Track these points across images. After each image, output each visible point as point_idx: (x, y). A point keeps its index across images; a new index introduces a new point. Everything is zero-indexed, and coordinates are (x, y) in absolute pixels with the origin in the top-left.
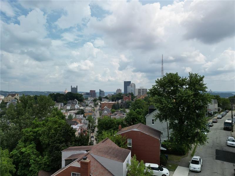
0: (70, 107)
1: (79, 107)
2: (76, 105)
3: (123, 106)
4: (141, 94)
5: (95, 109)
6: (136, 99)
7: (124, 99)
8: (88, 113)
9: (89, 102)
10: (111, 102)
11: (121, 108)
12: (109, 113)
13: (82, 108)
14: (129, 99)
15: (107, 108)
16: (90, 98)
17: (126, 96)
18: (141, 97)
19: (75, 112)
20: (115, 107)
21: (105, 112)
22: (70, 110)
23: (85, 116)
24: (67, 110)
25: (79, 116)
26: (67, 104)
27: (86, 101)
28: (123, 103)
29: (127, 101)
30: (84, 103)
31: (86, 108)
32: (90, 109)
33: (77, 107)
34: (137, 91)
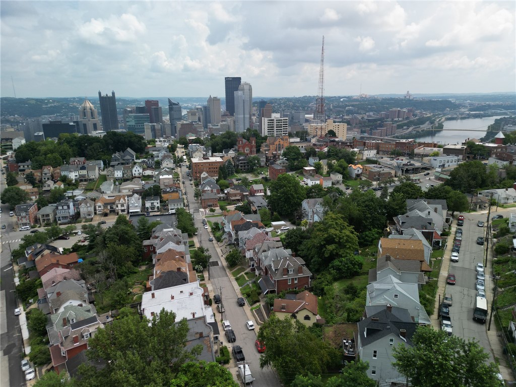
0: (121, 173)
1: (141, 171)
2: (135, 169)
3: (240, 167)
4: (275, 131)
5: (179, 173)
6: (266, 146)
7: (239, 148)
8: (168, 192)
9: (161, 154)
10: (212, 159)
11: (237, 172)
12: (215, 191)
13: (148, 172)
14: (251, 148)
15: (206, 175)
16: (160, 141)
17: (244, 141)
18: (277, 143)
19: (137, 187)
20: (224, 172)
21: (206, 189)
22: (124, 180)
23: (164, 199)
24: (116, 180)
25: (152, 203)
26: (112, 163)
27: (154, 151)
28: (241, 160)
29: (247, 150)
30: (150, 160)
31: (161, 177)
32: (169, 179)
33: (137, 170)
34: (266, 124)
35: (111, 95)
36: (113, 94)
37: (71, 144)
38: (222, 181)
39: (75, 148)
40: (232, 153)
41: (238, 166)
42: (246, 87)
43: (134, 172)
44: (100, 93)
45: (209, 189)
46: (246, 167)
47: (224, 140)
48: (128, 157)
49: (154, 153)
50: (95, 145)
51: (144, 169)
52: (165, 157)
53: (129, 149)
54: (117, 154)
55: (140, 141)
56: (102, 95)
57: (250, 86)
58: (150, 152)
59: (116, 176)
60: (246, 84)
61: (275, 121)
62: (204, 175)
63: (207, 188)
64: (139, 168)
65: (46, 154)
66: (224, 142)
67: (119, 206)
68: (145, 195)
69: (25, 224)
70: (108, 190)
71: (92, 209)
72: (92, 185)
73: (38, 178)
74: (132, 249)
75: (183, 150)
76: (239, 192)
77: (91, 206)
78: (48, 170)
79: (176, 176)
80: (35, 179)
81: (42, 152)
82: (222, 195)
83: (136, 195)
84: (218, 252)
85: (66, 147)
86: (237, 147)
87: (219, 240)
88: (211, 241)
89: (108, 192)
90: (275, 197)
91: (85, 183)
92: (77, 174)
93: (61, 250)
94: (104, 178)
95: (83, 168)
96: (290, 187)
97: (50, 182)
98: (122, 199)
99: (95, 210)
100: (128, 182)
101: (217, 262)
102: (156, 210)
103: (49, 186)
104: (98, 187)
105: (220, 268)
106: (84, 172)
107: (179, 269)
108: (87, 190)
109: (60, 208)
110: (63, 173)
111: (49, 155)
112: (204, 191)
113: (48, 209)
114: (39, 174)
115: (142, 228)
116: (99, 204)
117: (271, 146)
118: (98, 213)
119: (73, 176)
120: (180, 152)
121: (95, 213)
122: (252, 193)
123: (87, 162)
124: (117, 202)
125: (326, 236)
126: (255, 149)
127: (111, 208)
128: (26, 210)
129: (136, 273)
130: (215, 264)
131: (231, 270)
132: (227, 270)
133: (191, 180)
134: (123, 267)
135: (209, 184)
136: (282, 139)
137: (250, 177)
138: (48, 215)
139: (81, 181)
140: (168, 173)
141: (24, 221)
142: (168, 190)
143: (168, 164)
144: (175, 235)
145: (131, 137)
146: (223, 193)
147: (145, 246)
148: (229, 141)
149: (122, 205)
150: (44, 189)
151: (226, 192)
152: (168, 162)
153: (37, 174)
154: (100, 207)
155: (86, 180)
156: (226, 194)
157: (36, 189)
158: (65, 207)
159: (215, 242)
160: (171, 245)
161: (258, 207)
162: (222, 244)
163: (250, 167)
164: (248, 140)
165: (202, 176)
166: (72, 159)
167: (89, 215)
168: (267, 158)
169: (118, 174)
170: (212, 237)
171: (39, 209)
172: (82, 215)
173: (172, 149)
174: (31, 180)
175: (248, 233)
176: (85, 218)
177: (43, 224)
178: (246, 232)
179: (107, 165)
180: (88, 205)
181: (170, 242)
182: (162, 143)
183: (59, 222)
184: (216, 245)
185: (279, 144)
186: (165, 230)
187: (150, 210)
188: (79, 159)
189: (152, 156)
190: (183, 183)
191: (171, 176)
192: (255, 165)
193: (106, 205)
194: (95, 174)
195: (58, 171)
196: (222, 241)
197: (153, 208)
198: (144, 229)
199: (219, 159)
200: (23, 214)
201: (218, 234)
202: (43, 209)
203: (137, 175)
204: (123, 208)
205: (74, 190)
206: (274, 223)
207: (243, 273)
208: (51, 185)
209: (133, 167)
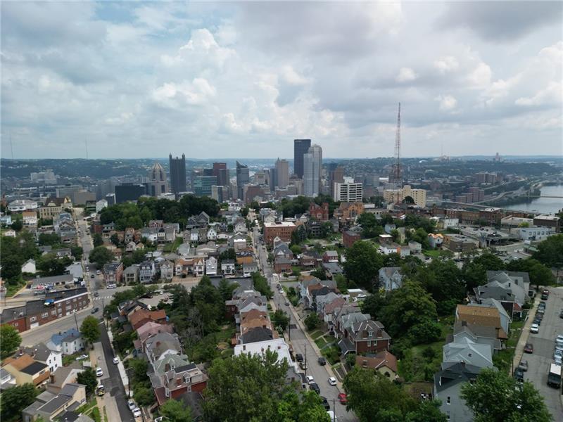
0: (197, 236)
2: (210, 232)
3: (312, 233)
4: (349, 196)
5: (251, 237)
6: (339, 211)
7: (311, 213)
8: (243, 256)
9: (234, 219)
10: (285, 224)
11: (309, 238)
12: (288, 256)
13: (222, 236)
14: (324, 213)
15: (279, 239)
16: (233, 205)
17: (317, 206)
18: (351, 208)
19: (212, 250)
20: (296, 237)
21: (279, 254)
22: (199, 243)
23: (239, 263)
24: (192, 242)
25: (228, 266)
26: (188, 226)
27: (227, 215)
28: (313, 226)
29: (319, 216)
30: (224, 224)
31: (235, 241)
32: (243, 242)
33: (212, 234)
34: (339, 189)
35: (181, 157)
36: (183, 156)
37: (151, 207)
38: (295, 246)
39: (154, 211)
40: (304, 218)
41: (310, 231)
42: (316, 150)
43: (208, 235)
44: (171, 156)
45: (282, 253)
46: (319, 233)
47: (296, 205)
48: (203, 221)
49: (227, 217)
50: (173, 208)
51: (218, 233)
52: (237, 221)
53: (203, 213)
54: (192, 218)
55: (214, 205)
56: (173, 157)
57: (321, 148)
58: (223, 216)
59: (192, 239)
60: (317, 146)
61: (349, 187)
62: (277, 239)
63: (281, 253)
64: (213, 232)
65: (128, 216)
66: (296, 207)
67: (197, 268)
68: (221, 258)
69: (112, 283)
70: (185, 252)
71: (171, 270)
72: (170, 247)
73: (121, 239)
74: (216, 308)
75: (255, 214)
76: (312, 257)
77: (171, 267)
78: (130, 232)
79: (249, 240)
80: (118, 241)
81: (125, 214)
82: (295, 261)
83: (213, 258)
84: (296, 316)
85: (146, 210)
86: (308, 212)
87: (295, 304)
88: (287, 305)
89: (185, 255)
90: (351, 264)
91: (163, 245)
92: (156, 236)
93: (149, 307)
94: (180, 241)
95: (162, 231)
96: (366, 254)
97: (132, 243)
98: (200, 261)
99: (174, 271)
100: (203, 245)
101: (295, 325)
102: (231, 273)
103: (132, 247)
104: (175, 249)
105: (299, 331)
106: (163, 235)
107: (265, 326)
108: (164, 252)
109: (144, 268)
110: (143, 235)
111: (131, 218)
112: (277, 256)
113: (133, 269)
114: (122, 236)
115: (222, 289)
116: (178, 266)
117: (344, 212)
118: (177, 274)
119: (152, 237)
120: (252, 215)
121: (174, 275)
122: (326, 260)
123: (165, 225)
124: (195, 264)
125: (405, 301)
126: (328, 215)
127: (189, 270)
128: (114, 269)
129: (219, 331)
130: (294, 327)
131: (309, 333)
132: (306, 333)
133: (263, 245)
134: (209, 325)
135: (282, 248)
136: (356, 205)
137: (323, 243)
138: (132, 275)
139: (160, 242)
140: (241, 237)
141: (112, 280)
142: (242, 253)
143: (241, 228)
144: (256, 297)
145: (206, 201)
146: (296, 258)
147: (228, 306)
148: (302, 206)
149: (200, 268)
150: (127, 250)
151: (299, 257)
152: (241, 227)
153: (120, 235)
154: (179, 268)
155: (163, 243)
156: (299, 259)
157: (119, 250)
158: (148, 268)
159: (291, 306)
160: (253, 306)
161: (333, 273)
162: (298, 309)
163: (323, 233)
164: (320, 205)
165: (275, 240)
166: (151, 222)
167: (169, 276)
168: (340, 224)
169: (194, 237)
170: (288, 301)
171: (124, 268)
172: (162, 276)
173: (244, 213)
174: (115, 241)
175: (326, 298)
176: (165, 278)
177: (127, 283)
178: (324, 296)
179: (182, 228)
180: (169, 266)
181: (252, 303)
182: (234, 207)
183: (142, 282)
184: (292, 309)
185: (353, 210)
186: (246, 292)
187: (225, 273)
188: (157, 221)
189: (225, 220)
190: (256, 247)
191: (244, 240)
192: (327, 230)
193: (184, 266)
194: (172, 237)
195: (139, 233)
196: (299, 306)
197: (228, 271)
198: (224, 291)
199: (291, 224)
200: (112, 273)
201: (294, 298)
202: (127, 269)
203: (211, 238)
204: (200, 270)
205: (153, 251)
206: (350, 291)
207: (322, 336)
208: (134, 247)
209: (208, 231)
